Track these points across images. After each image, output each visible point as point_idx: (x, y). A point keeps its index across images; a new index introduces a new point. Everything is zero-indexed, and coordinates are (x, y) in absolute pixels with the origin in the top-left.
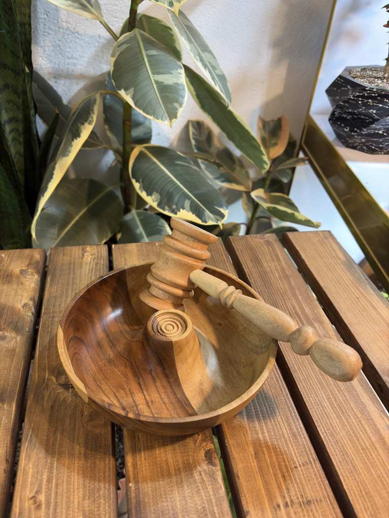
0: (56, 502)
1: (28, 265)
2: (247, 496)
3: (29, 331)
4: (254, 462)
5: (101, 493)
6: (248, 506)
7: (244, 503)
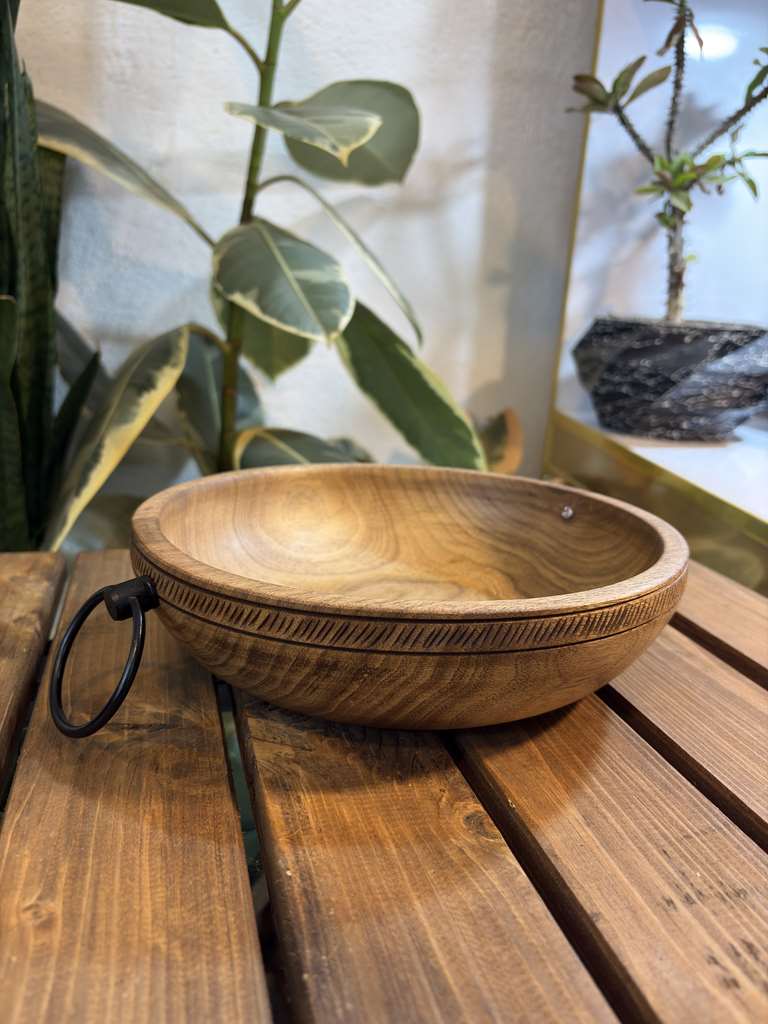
0: (94, 915)
1: (29, 572)
2: (586, 886)
3: (28, 653)
4: (585, 831)
5: (215, 892)
6: (594, 905)
7: (582, 899)
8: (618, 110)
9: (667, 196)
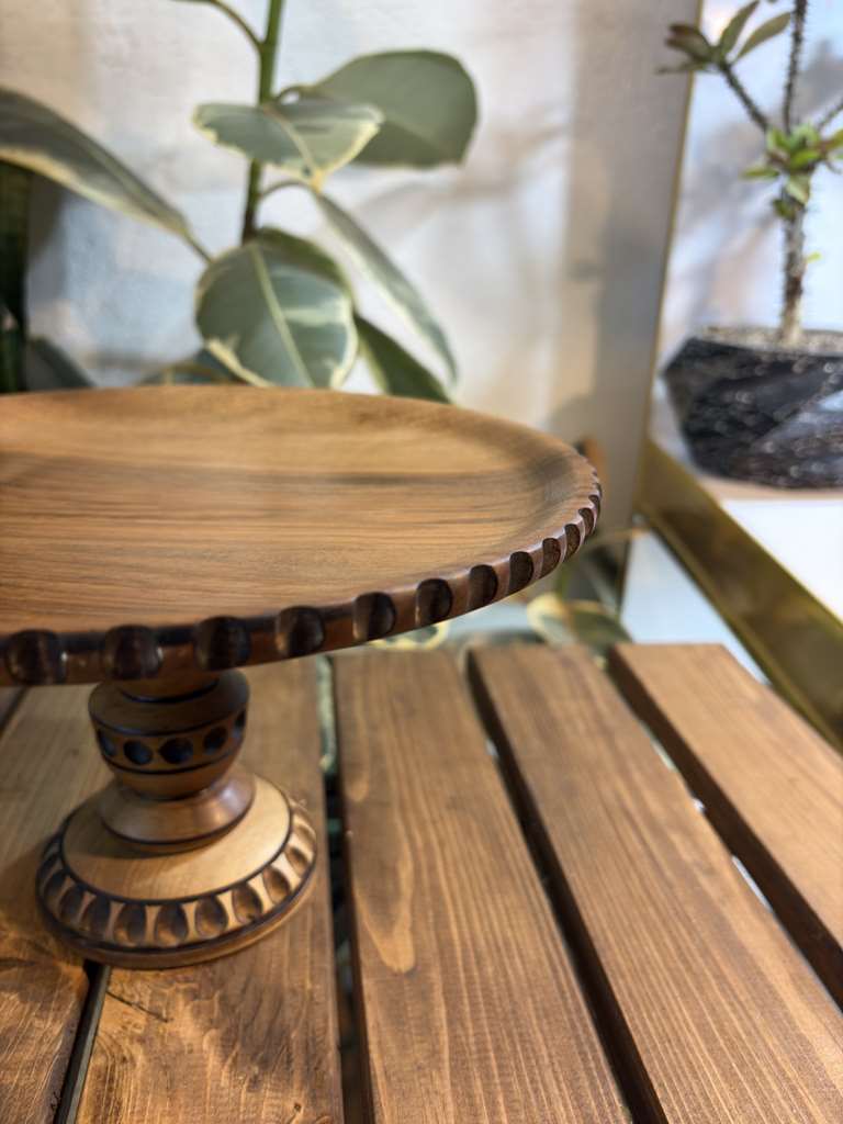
8: (725, 68)
9: (784, 180)
